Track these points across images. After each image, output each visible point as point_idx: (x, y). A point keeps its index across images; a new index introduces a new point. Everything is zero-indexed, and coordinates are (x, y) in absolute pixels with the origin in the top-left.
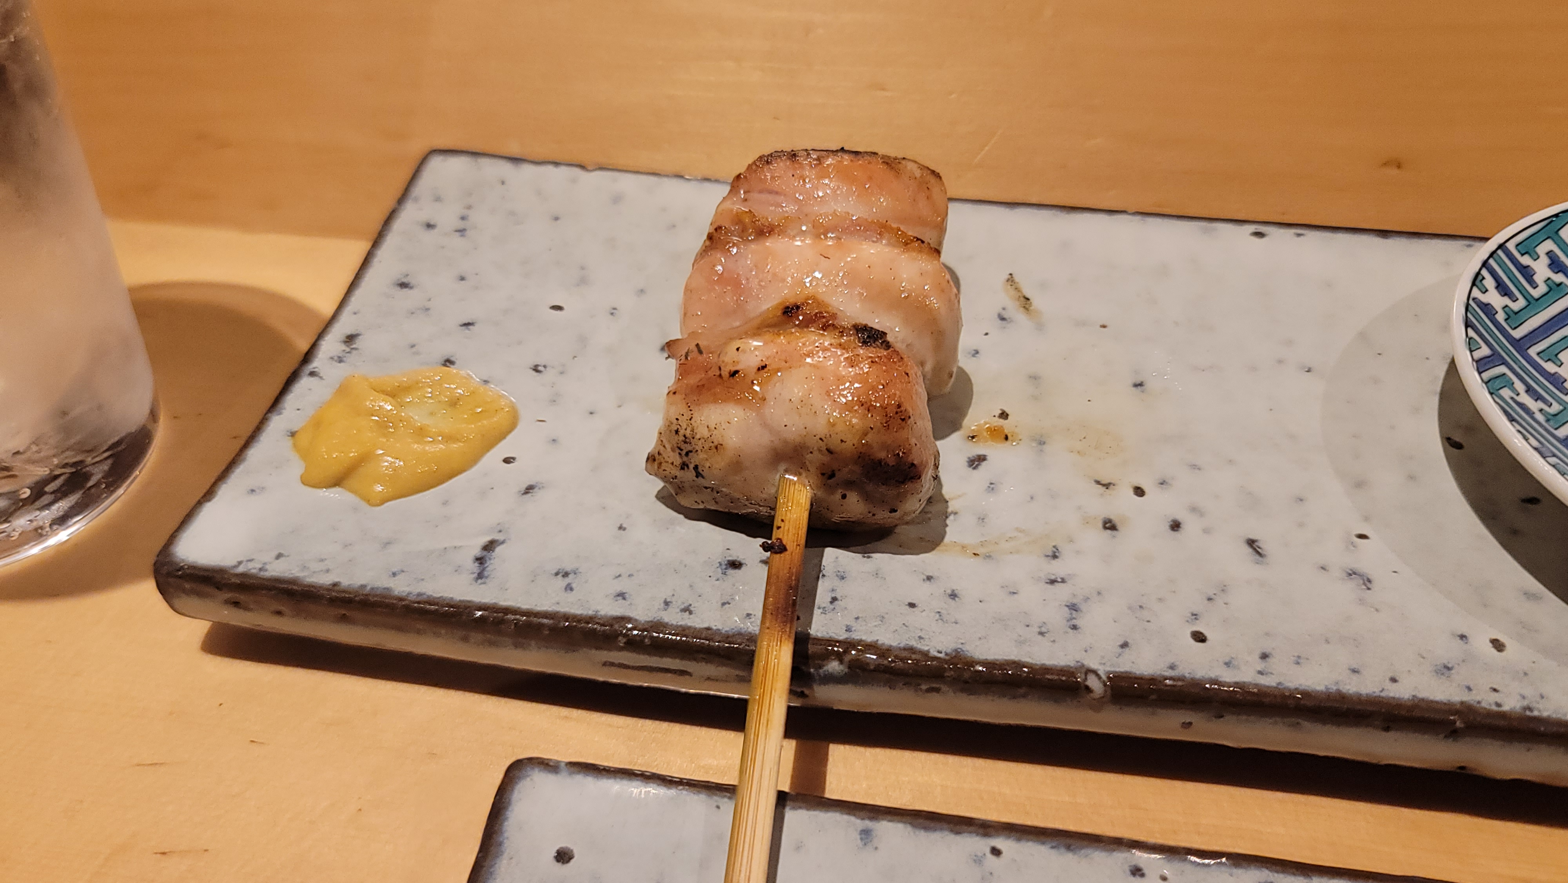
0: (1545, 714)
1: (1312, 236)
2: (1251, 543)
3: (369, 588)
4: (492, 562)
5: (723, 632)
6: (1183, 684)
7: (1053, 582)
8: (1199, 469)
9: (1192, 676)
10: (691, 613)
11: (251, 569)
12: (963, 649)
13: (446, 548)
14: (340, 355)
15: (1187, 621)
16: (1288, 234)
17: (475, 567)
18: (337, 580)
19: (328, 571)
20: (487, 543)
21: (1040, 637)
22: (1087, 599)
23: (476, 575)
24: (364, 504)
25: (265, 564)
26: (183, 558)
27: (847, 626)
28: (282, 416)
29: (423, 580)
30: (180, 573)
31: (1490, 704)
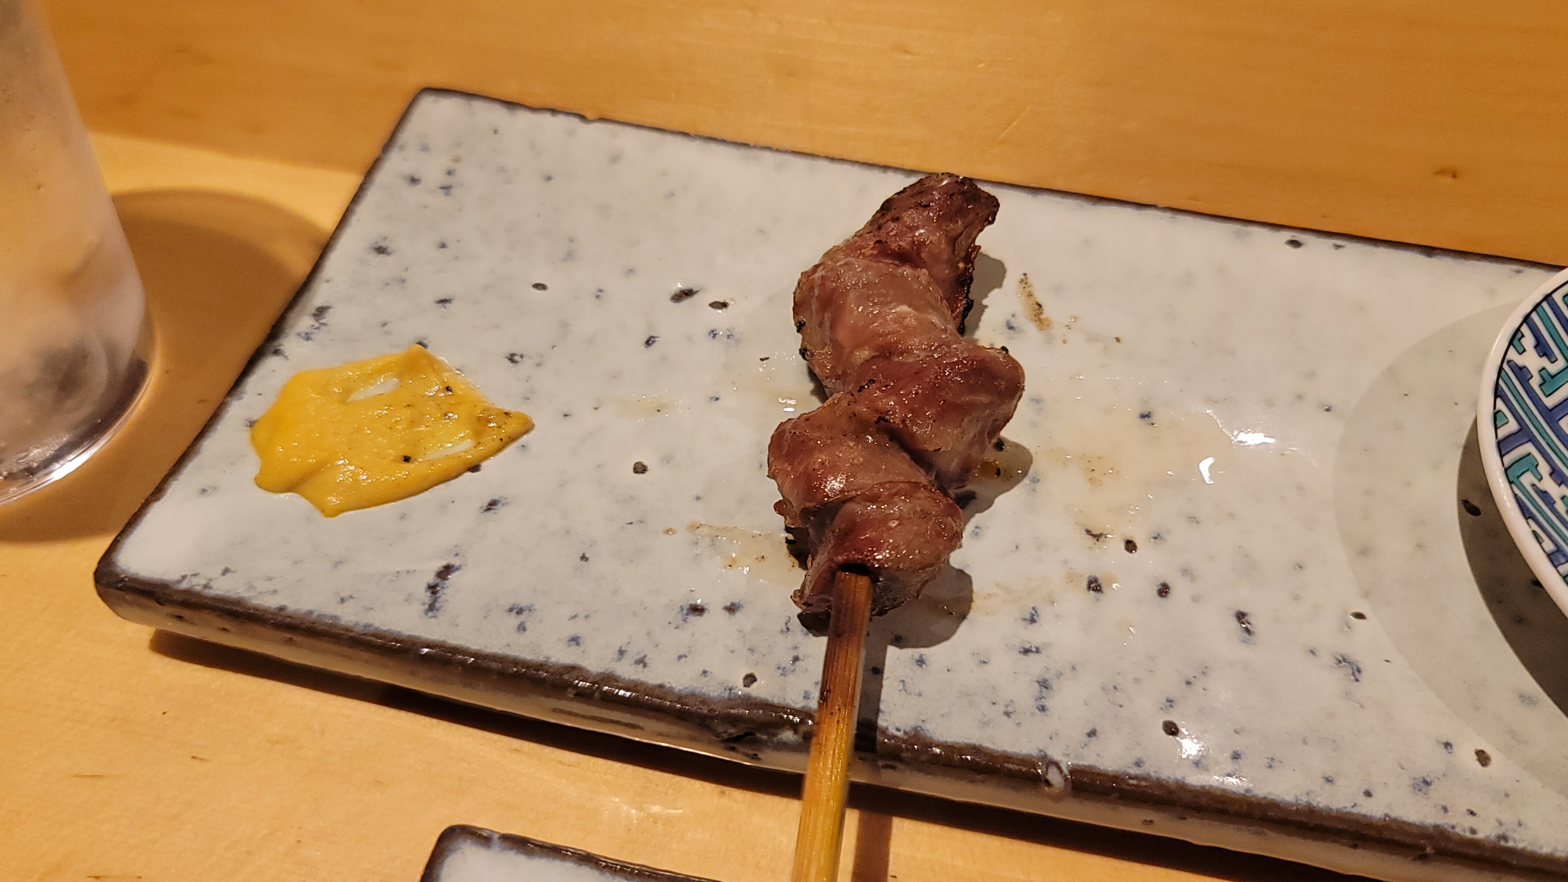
0: (1520, 845)
1: (1353, 249)
2: (1241, 616)
3: (315, 615)
4: (445, 591)
5: (676, 690)
6: (1148, 784)
7: (1026, 651)
8: (1198, 522)
9: (1157, 776)
10: (645, 666)
11: (194, 586)
12: (924, 728)
13: (398, 572)
14: (308, 331)
15: (1161, 708)
16: (1327, 243)
17: (426, 596)
18: (283, 603)
19: (275, 592)
20: (442, 569)
21: (1005, 717)
22: (1059, 675)
23: (427, 607)
24: (318, 514)
25: (210, 580)
26: (124, 568)
27: (806, 692)
28: (241, 401)
29: (371, 609)
30: (120, 585)
31: (1464, 830)
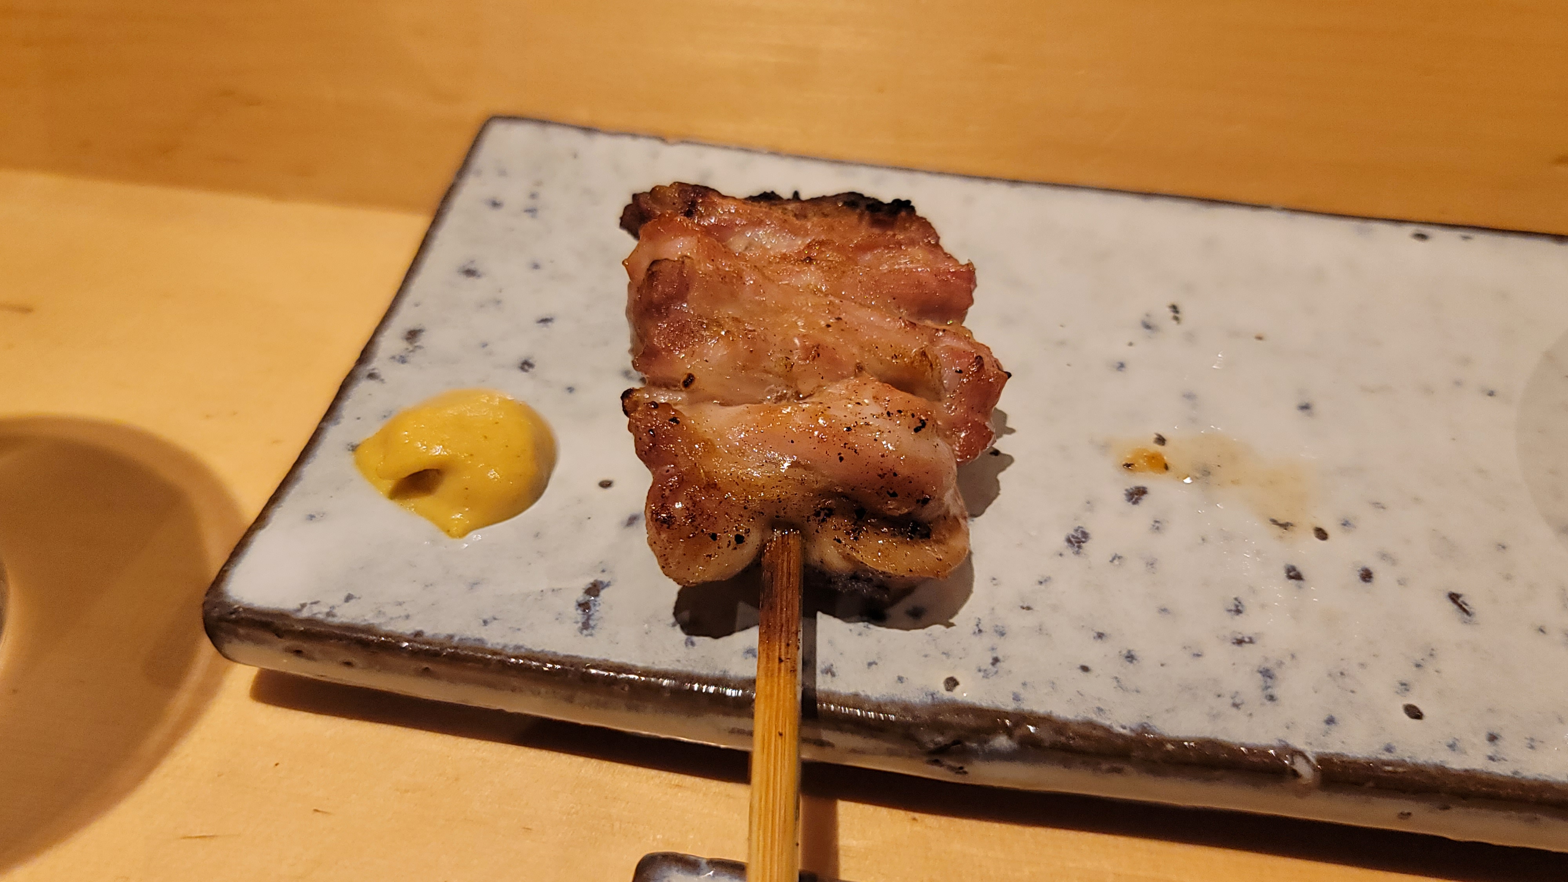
1: (1481, 240)
2: (1454, 598)
3: (456, 639)
4: (597, 608)
5: (873, 699)
6: (1405, 770)
7: (1240, 642)
8: (1383, 508)
9: (1413, 761)
10: (833, 675)
11: (316, 614)
12: (1151, 724)
13: (542, 591)
14: (403, 354)
15: (1397, 693)
16: (1453, 236)
17: (578, 614)
18: (419, 628)
19: (408, 617)
20: (590, 586)
21: (1234, 710)
22: (1280, 664)
23: (580, 625)
24: (443, 535)
25: (333, 607)
26: (237, 598)
27: (1014, 694)
28: (340, 425)
29: (519, 629)
30: (234, 616)
